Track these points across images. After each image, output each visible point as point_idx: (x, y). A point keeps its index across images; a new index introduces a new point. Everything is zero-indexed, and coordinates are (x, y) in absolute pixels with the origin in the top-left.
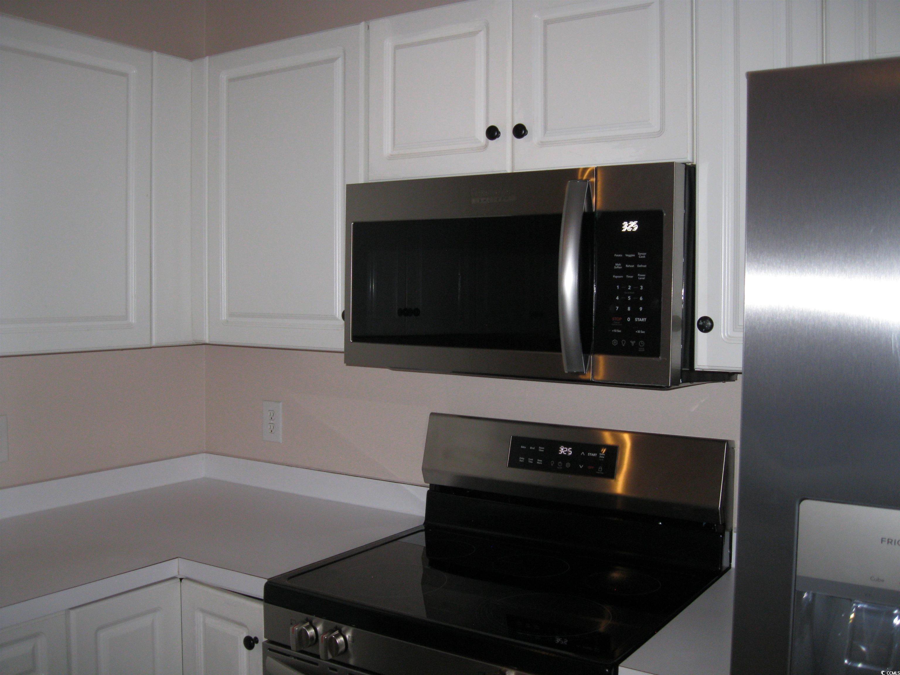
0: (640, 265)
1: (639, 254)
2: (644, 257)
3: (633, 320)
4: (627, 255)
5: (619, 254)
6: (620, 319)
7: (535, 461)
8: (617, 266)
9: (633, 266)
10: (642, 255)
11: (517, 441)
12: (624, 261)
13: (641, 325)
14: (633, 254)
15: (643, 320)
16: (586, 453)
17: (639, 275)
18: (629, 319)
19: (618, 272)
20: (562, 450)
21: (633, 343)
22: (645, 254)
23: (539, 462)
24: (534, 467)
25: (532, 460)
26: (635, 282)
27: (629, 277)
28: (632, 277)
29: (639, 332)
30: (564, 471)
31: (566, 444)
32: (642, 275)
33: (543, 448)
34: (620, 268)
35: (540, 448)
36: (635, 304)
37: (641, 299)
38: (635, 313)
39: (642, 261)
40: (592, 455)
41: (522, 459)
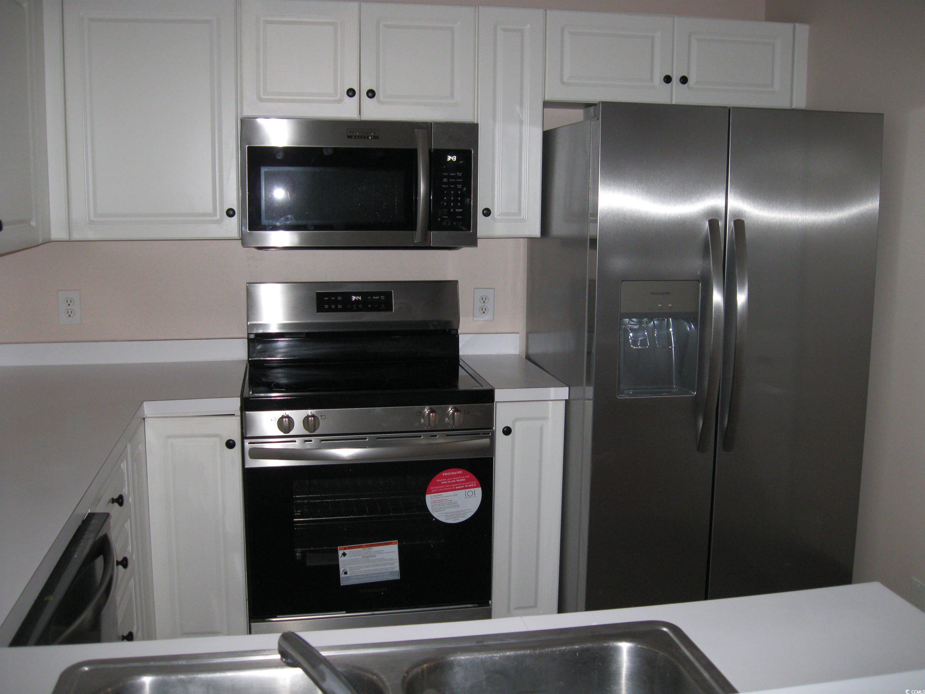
0: (458, 179)
1: (458, 173)
2: (461, 175)
3: (454, 210)
4: (451, 174)
5: (446, 173)
6: (447, 210)
7: (336, 306)
8: (444, 180)
9: (454, 180)
10: (459, 174)
11: (320, 296)
12: (449, 177)
13: (460, 214)
14: (454, 173)
15: (461, 210)
16: (372, 297)
17: (458, 185)
18: (452, 210)
19: (445, 183)
20: (354, 298)
21: (455, 223)
22: (461, 173)
23: (340, 306)
24: (336, 310)
25: (334, 306)
26: (456, 189)
27: (452, 186)
28: (454, 186)
29: (458, 217)
30: (359, 310)
31: (356, 294)
32: (459, 186)
33: (341, 297)
34: (446, 181)
35: (338, 297)
36: (456, 201)
37: (459, 199)
38: (455, 207)
39: (459, 178)
40: (376, 298)
41: (326, 306)
